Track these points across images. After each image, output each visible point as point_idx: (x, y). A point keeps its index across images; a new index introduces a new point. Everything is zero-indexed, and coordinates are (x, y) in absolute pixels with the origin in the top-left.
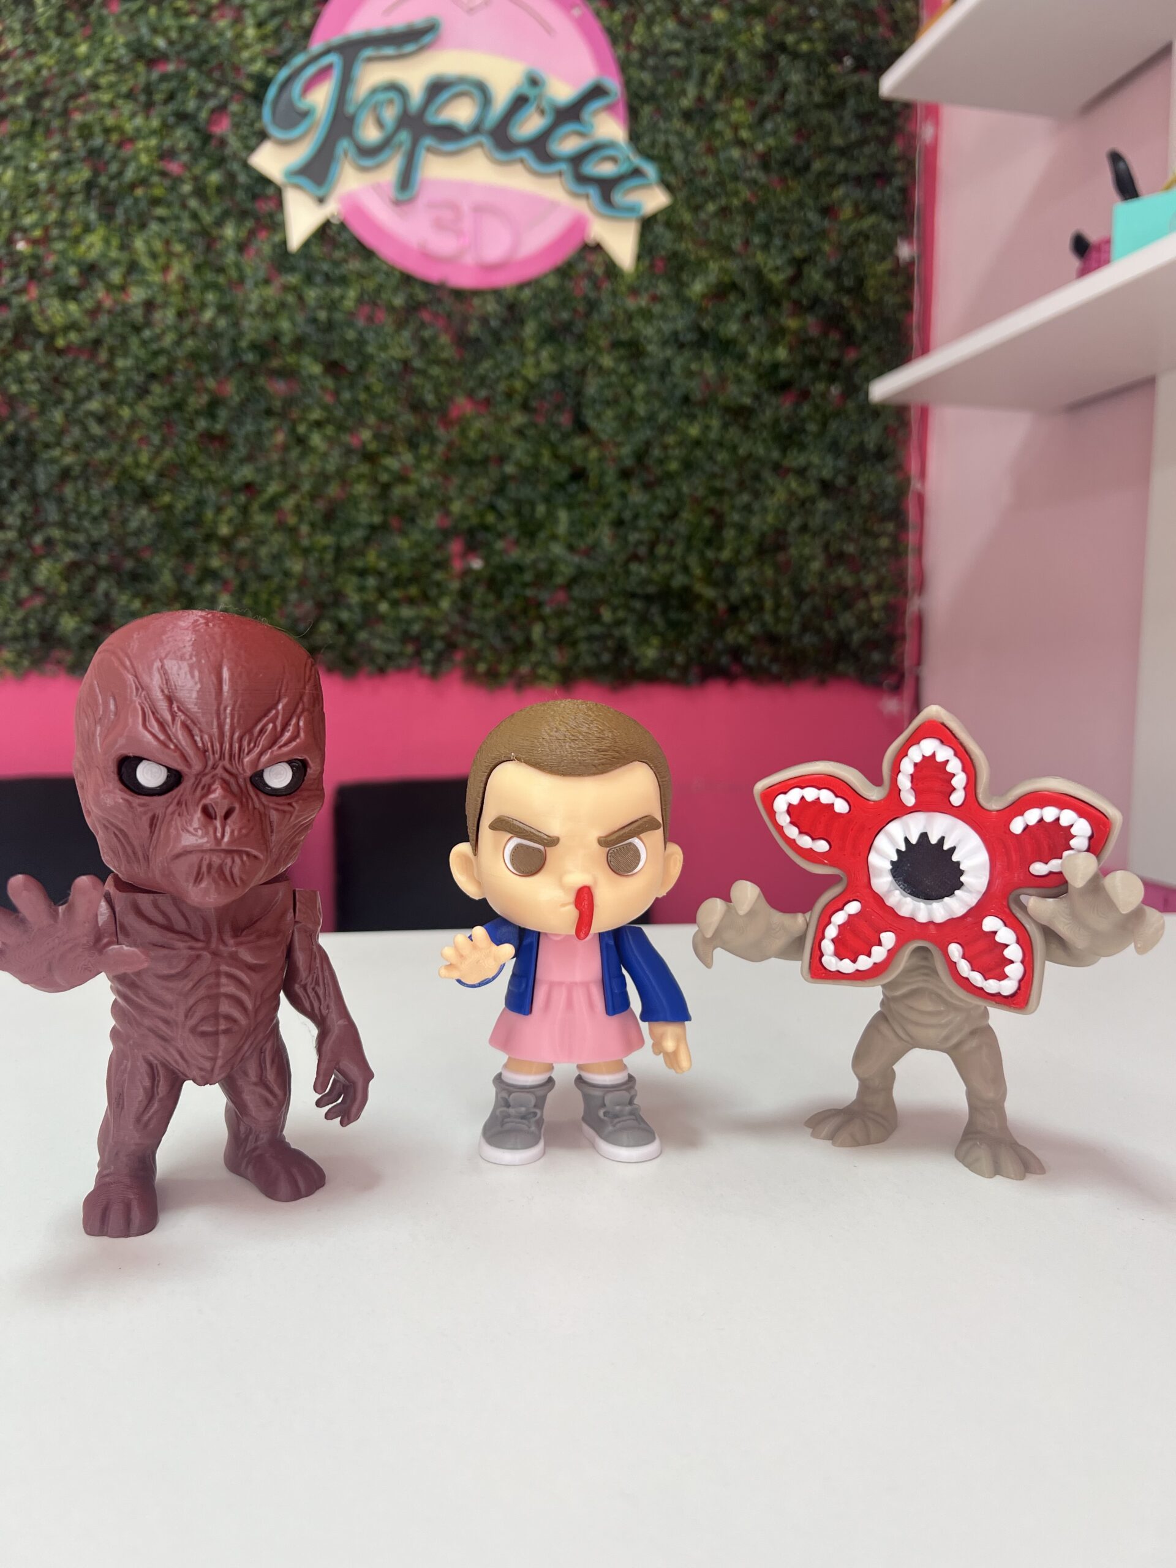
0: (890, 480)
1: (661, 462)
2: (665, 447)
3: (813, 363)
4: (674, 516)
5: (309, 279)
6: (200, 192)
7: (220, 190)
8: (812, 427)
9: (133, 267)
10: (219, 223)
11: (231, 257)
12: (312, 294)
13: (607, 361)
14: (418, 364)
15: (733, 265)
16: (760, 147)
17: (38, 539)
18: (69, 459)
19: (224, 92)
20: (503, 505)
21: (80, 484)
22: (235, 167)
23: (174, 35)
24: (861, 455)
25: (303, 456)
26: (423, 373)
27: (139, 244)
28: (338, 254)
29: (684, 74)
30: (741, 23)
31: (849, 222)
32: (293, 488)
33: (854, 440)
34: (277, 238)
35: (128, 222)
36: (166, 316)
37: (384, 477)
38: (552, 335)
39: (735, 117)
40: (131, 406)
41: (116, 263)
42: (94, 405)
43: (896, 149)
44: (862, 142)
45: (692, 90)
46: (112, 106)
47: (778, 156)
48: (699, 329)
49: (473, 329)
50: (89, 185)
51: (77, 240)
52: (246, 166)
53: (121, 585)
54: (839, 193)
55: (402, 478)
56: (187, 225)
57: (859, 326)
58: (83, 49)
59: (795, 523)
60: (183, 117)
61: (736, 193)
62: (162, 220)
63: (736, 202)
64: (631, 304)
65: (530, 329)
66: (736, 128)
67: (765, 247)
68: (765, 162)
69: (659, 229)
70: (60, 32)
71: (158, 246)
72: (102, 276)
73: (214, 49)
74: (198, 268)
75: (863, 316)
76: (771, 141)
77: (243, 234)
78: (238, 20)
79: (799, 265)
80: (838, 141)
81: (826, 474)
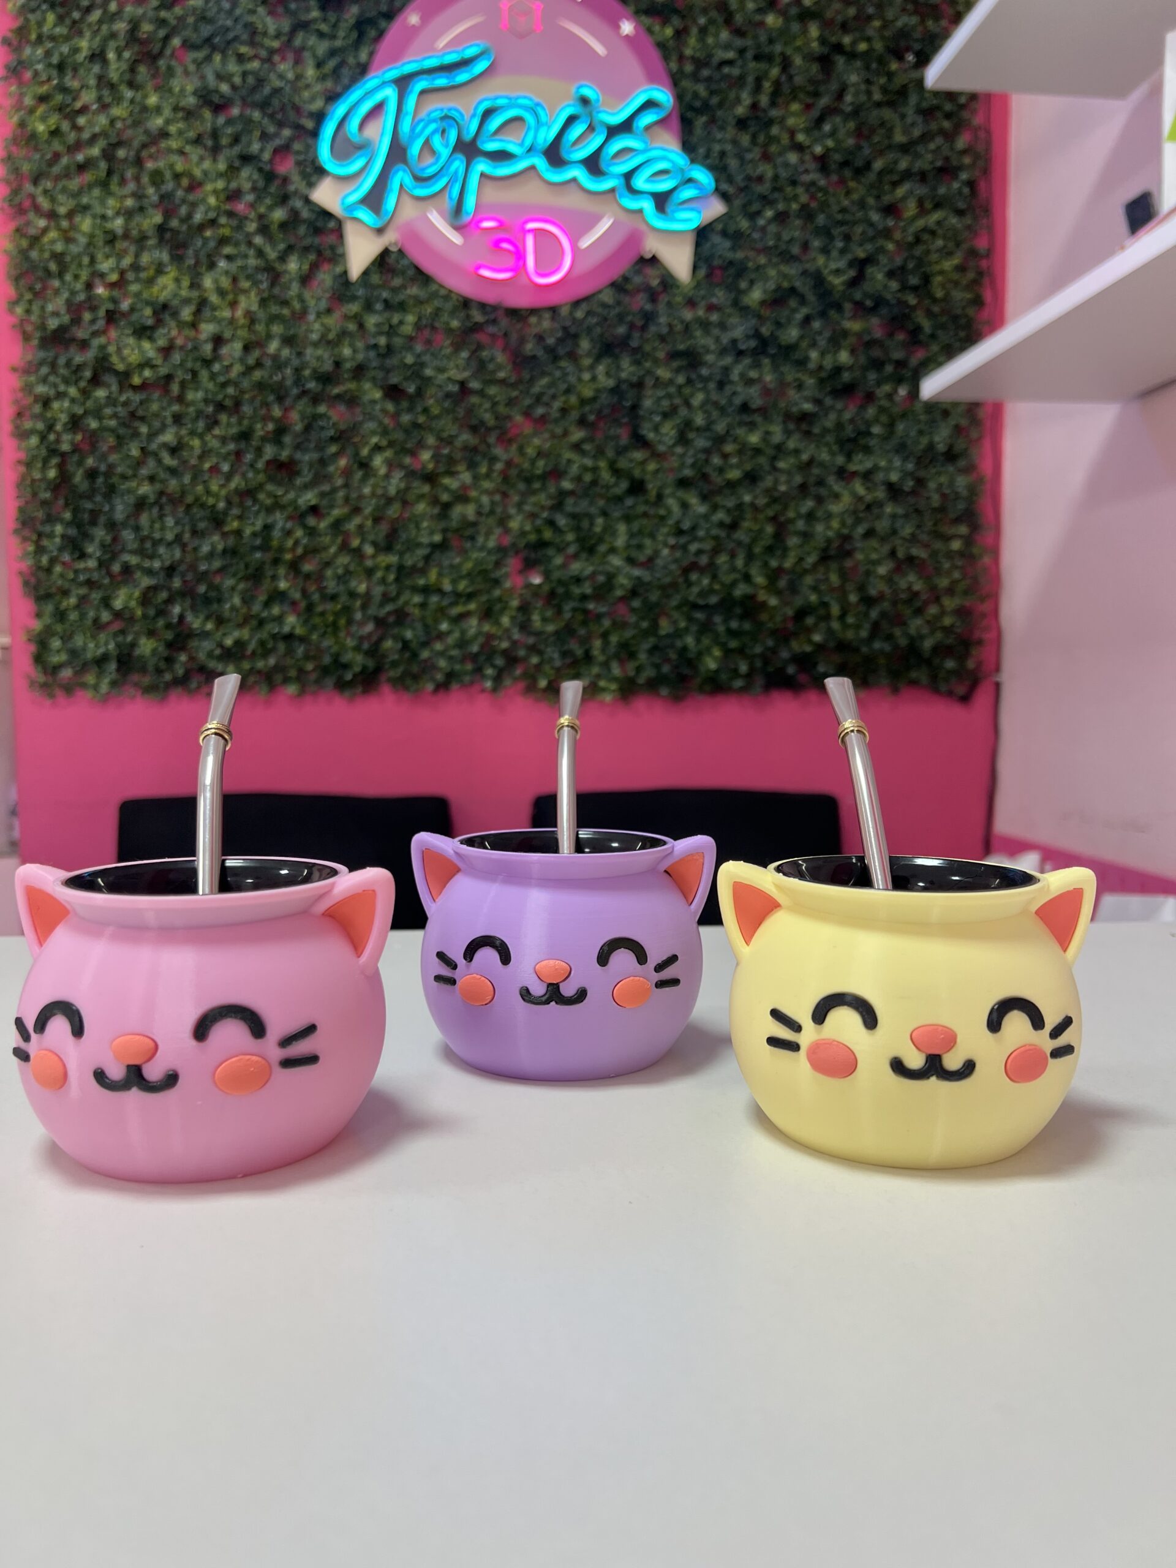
0: (961, 482)
1: (721, 470)
2: (725, 456)
3: (877, 364)
4: (734, 526)
5: (368, 307)
6: (264, 229)
7: (283, 226)
8: (876, 430)
9: (202, 304)
10: (283, 258)
11: (295, 288)
12: (371, 321)
13: (663, 373)
14: (475, 385)
15: (792, 270)
16: (818, 150)
17: (116, 568)
18: (145, 489)
19: (287, 132)
20: (562, 521)
21: (155, 511)
22: (298, 204)
23: (237, 80)
24: (928, 457)
25: (364, 479)
26: (481, 393)
27: (208, 282)
28: (397, 282)
29: (740, 81)
30: (795, 27)
31: (914, 218)
32: (357, 510)
33: (924, 441)
34: (339, 270)
35: (197, 263)
36: (233, 350)
37: (445, 497)
38: (608, 349)
39: (791, 121)
40: (201, 436)
41: (187, 301)
42: (168, 437)
43: (961, 142)
44: (925, 137)
45: (746, 98)
46: (181, 152)
47: (837, 157)
48: (757, 335)
49: (529, 347)
50: (161, 229)
51: (151, 281)
52: (307, 201)
53: (193, 608)
54: (900, 191)
55: (462, 497)
56: (253, 262)
57: (926, 325)
58: (153, 100)
59: (860, 530)
60: (246, 158)
61: (795, 197)
62: (229, 258)
63: (795, 206)
64: (688, 315)
65: (585, 344)
66: (792, 133)
67: (825, 251)
68: (823, 162)
69: (716, 239)
70: (131, 85)
71: (225, 283)
72: (175, 314)
73: (277, 91)
74: (263, 302)
75: (929, 314)
76: (830, 143)
77: (306, 267)
78: (298, 61)
79: (861, 265)
80: (899, 138)
81: (894, 477)
